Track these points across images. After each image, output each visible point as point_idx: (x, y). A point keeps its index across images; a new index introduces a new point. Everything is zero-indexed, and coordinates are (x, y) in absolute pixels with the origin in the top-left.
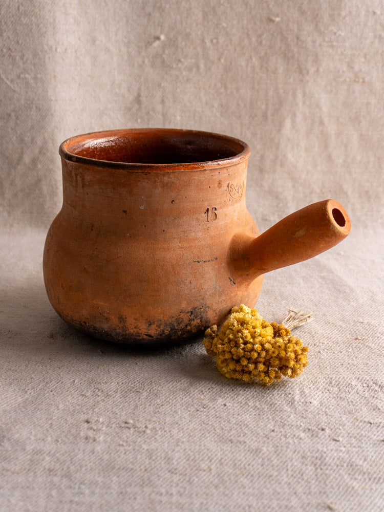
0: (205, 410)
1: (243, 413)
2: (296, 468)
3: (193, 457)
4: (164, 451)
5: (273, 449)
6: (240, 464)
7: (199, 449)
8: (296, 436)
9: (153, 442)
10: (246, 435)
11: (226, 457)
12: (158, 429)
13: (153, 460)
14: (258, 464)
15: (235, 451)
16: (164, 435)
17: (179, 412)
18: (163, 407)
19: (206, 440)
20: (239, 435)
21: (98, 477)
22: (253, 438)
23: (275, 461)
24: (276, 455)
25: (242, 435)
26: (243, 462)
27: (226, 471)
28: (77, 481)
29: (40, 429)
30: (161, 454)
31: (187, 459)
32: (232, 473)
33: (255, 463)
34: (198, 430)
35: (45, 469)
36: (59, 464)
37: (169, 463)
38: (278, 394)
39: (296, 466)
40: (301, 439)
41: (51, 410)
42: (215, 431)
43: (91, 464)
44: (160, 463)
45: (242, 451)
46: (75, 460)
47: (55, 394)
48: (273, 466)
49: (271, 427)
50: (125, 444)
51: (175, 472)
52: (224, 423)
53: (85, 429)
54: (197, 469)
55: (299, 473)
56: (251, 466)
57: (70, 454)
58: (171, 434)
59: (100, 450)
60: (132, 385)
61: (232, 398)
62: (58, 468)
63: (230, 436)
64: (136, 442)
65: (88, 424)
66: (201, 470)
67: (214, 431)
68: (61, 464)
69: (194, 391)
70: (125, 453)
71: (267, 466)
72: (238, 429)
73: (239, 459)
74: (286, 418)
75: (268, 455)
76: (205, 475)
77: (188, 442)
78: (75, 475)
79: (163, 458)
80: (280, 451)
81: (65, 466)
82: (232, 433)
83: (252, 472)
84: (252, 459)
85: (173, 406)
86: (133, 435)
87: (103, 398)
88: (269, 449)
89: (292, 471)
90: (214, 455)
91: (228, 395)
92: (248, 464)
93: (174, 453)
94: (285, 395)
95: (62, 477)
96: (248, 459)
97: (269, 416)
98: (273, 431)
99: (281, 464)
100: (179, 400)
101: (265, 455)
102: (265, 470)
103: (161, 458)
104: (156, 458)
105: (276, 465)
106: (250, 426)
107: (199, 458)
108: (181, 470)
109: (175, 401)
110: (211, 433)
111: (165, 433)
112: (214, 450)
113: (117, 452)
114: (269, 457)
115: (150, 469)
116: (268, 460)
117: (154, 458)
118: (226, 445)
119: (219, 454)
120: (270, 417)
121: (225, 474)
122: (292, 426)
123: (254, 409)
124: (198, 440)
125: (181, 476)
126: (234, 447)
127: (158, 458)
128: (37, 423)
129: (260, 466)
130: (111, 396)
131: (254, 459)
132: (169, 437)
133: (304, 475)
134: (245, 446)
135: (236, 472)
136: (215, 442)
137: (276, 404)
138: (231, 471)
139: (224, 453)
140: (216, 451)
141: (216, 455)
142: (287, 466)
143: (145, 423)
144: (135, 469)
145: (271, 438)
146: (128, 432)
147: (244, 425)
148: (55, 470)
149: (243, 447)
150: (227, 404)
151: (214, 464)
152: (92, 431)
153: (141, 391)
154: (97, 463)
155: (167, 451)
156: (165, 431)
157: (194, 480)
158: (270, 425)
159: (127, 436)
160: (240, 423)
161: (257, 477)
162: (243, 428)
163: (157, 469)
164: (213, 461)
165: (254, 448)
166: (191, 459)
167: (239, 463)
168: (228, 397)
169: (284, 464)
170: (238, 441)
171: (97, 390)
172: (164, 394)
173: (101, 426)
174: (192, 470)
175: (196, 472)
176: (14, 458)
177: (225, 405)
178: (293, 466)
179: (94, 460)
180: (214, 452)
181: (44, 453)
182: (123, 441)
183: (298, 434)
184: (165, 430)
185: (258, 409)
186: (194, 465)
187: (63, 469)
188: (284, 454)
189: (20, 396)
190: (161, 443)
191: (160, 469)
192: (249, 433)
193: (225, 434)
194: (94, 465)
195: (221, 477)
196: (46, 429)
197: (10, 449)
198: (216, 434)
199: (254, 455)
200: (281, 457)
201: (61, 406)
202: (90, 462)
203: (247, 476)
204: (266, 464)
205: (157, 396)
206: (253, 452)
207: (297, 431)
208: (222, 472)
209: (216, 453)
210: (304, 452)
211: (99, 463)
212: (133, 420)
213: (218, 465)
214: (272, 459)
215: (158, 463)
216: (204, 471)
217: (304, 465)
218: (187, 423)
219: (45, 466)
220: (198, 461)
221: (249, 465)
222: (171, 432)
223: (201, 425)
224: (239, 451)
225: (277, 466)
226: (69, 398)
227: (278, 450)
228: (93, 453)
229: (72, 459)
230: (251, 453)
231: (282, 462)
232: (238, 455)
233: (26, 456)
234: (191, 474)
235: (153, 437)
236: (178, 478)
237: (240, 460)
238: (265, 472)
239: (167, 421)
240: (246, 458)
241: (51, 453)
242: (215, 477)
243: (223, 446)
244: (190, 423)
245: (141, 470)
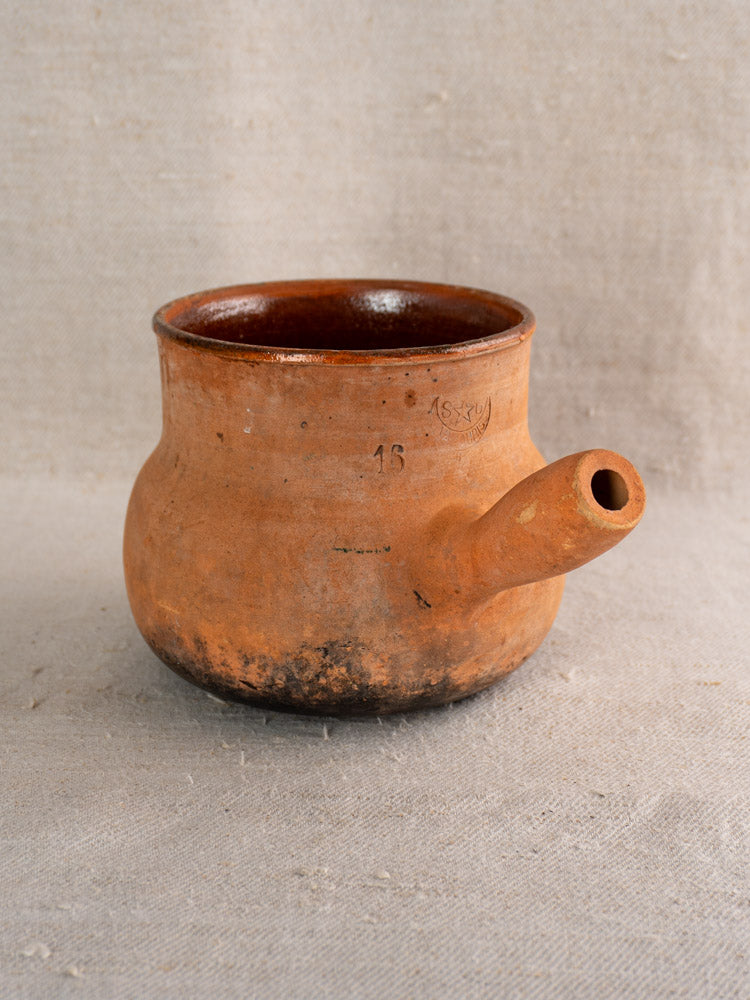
0: (536, 856)
1: (615, 863)
2: (724, 979)
3: (513, 950)
4: (454, 936)
5: (677, 938)
6: (610, 967)
7: (526, 934)
8: (724, 914)
9: (431, 917)
10: (621, 910)
11: (581, 953)
12: (440, 892)
13: (433, 953)
14: (646, 969)
15: (599, 940)
16: (454, 904)
17: (484, 860)
18: (451, 847)
19: (538, 917)
20: (605, 909)
21: (324, 983)
22: (635, 914)
23: (681, 963)
24: (682, 951)
25: (612, 909)
26: (613, 963)
27: (580, 980)
28: (281, 989)
29: (206, 885)
30: (448, 942)
31: (500, 952)
32: (591, 984)
33: (640, 966)
34: (522, 896)
35: (217, 963)
36: (244, 955)
37: (463, 961)
38: (686, 828)
39: (724, 974)
40: (733, 920)
41: (227, 848)
42: (558, 898)
43: (308, 957)
44: (446, 961)
45: (613, 940)
46: (278, 947)
47: (234, 817)
48: (676, 973)
49: (672, 895)
50: (375, 921)
51: (476, 978)
52: (575, 884)
53: (295, 889)
54: (520, 975)
55: (731, 988)
56: (630, 972)
57: (266, 936)
58: (467, 902)
59: (325, 931)
60: (388, 803)
61: (590, 833)
62: (243, 962)
63: (588, 910)
64: (398, 916)
65: (302, 879)
66: (528, 976)
67: (554, 899)
68: (247, 955)
69: (513, 818)
70: (376, 937)
71: (664, 972)
72: (604, 896)
73: (606, 956)
74: (702, 877)
75: (665, 951)
76: (537, 987)
77: (503, 918)
78: (277, 979)
79: (452, 951)
80: (690, 942)
81: (257, 959)
82: (591, 905)
83: (634, 984)
84: (634, 958)
85: (471, 846)
86: (392, 902)
87: (330, 827)
88: (669, 939)
89: (716, 983)
90: (555, 947)
91: (584, 828)
92: (624, 967)
93: (474, 939)
94: (700, 831)
95: (251, 981)
96: (624, 957)
97: (667, 871)
98: (675, 902)
99: (692, 970)
100: (483, 836)
101: (661, 950)
102: (661, 980)
103: (448, 949)
104: (439, 948)
105: (681, 973)
106: (628, 891)
107: (525, 953)
108: (489, 974)
109: (474, 836)
110: (548, 903)
111: (456, 900)
112: (555, 938)
113: (360, 935)
114: (667, 955)
115: (427, 970)
116: (667, 960)
117: (433, 949)
118: (581, 928)
119: (566, 945)
120: (670, 875)
121: (580, 984)
122: (715, 893)
123: (636, 858)
124: (523, 915)
125: (488, 988)
126: (595, 931)
127: (443, 949)
128: (199, 872)
129: (648, 972)
130: (345, 825)
131: (638, 957)
132: (464, 909)
133: (741, 993)
134: (620, 930)
135: (600, 984)
136: (557, 921)
137: (682, 847)
138: (590, 981)
139: (575, 943)
140: (560, 938)
141: (560, 947)
142: (705, 974)
143: (415, 880)
144: (396, 969)
145: (671, 917)
146: (382, 897)
147: (617, 888)
148: (238, 966)
149: (614, 932)
150: (581, 846)
151: (557, 965)
152: (309, 891)
153: (405, 814)
154: (320, 955)
155: (459, 935)
156: (455, 897)
157: (515, 996)
158: (669, 889)
159: (379, 904)
160: (609, 885)
161: (644, 994)
162: (614, 896)
163: (441, 972)
164: (554, 958)
165: (638, 936)
166: (508, 954)
167: (608, 964)
168: (582, 832)
169: (699, 970)
170: (605, 921)
171: (317, 813)
172: (452, 821)
173: (326, 882)
174: (511, 973)
175: (520, 979)
176: (155, 940)
177: (577, 848)
178: (717, 976)
179: (314, 949)
180: (556, 942)
181: (214, 932)
182: (372, 915)
183: (728, 909)
184: (456, 893)
185: (645, 857)
186: (515, 965)
187: (252, 966)
188: (698, 949)
189: (166, 819)
190: (447, 920)
191: (445, 971)
192: (626, 906)
193: (576, 906)
194: (313, 960)
195: (572, 991)
196: (219, 885)
197: (148, 922)
198: (559, 905)
199: (636, 950)
200: (693, 956)
201: (245, 840)
202: (308, 953)
203: (624, 990)
204: (663, 968)
205: (439, 826)
206: (636, 944)
207: (725, 904)
208: (571, 982)
209: (559, 943)
210: (740, 946)
211: (324, 955)
212: (391, 872)
213: (564, 968)
214: (675, 959)
215: (442, 958)
216: (537, 977)
217: (741, 972)
218: (500, 882)
219: (217, 958)
220: (522, 959)
221: (626, 970)
222: (469, 899)
223: (529, 886)
224: (607, 940)
225: (685, 973)
226: (263, 825)
227: (687, 941)
228: (312, 937)
229: (271, 945)
230: (630, 946)
231: (694, 965)
232: (604, 949)
233: (181, 936)
234: (508, 984)
235: (431, 906)
236: (483, 991)
237: (610, 958)
238: (659, 984)
239: (458, 876)
240: (620, 956)
241: (228, 934)
242: (558, 991)
243: (574, 929)
244: (505, 881)
245: (408, 972)
